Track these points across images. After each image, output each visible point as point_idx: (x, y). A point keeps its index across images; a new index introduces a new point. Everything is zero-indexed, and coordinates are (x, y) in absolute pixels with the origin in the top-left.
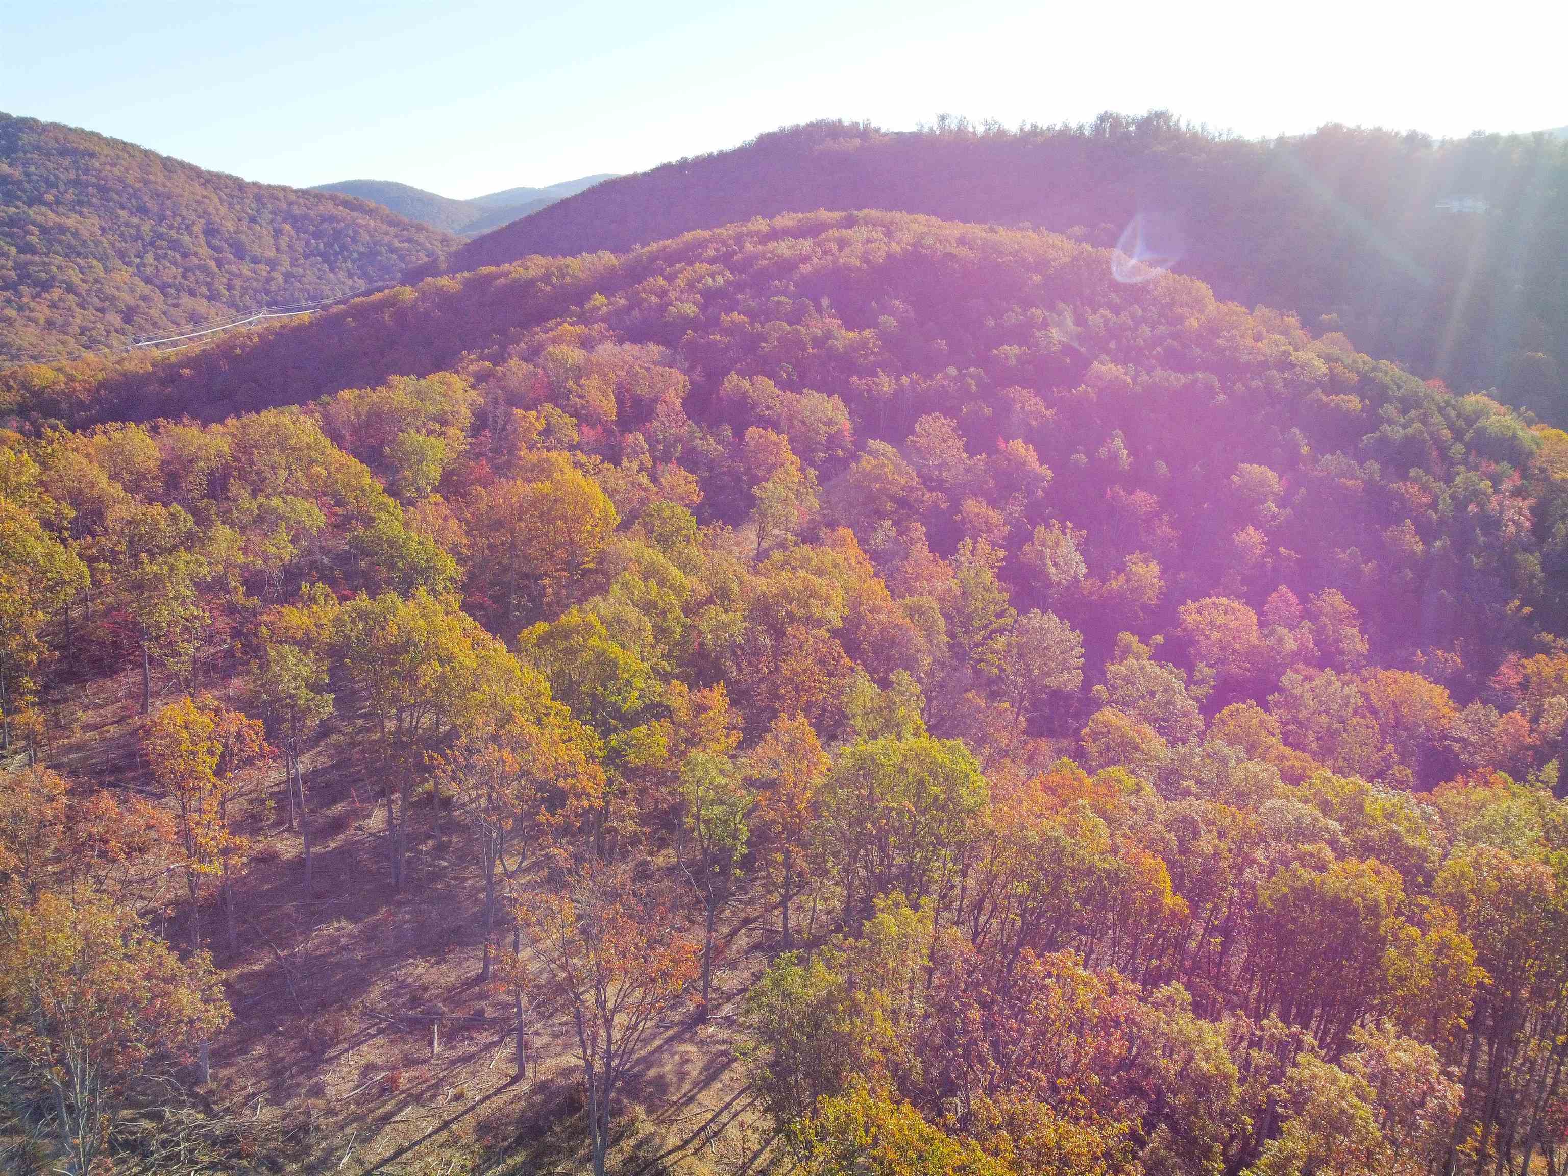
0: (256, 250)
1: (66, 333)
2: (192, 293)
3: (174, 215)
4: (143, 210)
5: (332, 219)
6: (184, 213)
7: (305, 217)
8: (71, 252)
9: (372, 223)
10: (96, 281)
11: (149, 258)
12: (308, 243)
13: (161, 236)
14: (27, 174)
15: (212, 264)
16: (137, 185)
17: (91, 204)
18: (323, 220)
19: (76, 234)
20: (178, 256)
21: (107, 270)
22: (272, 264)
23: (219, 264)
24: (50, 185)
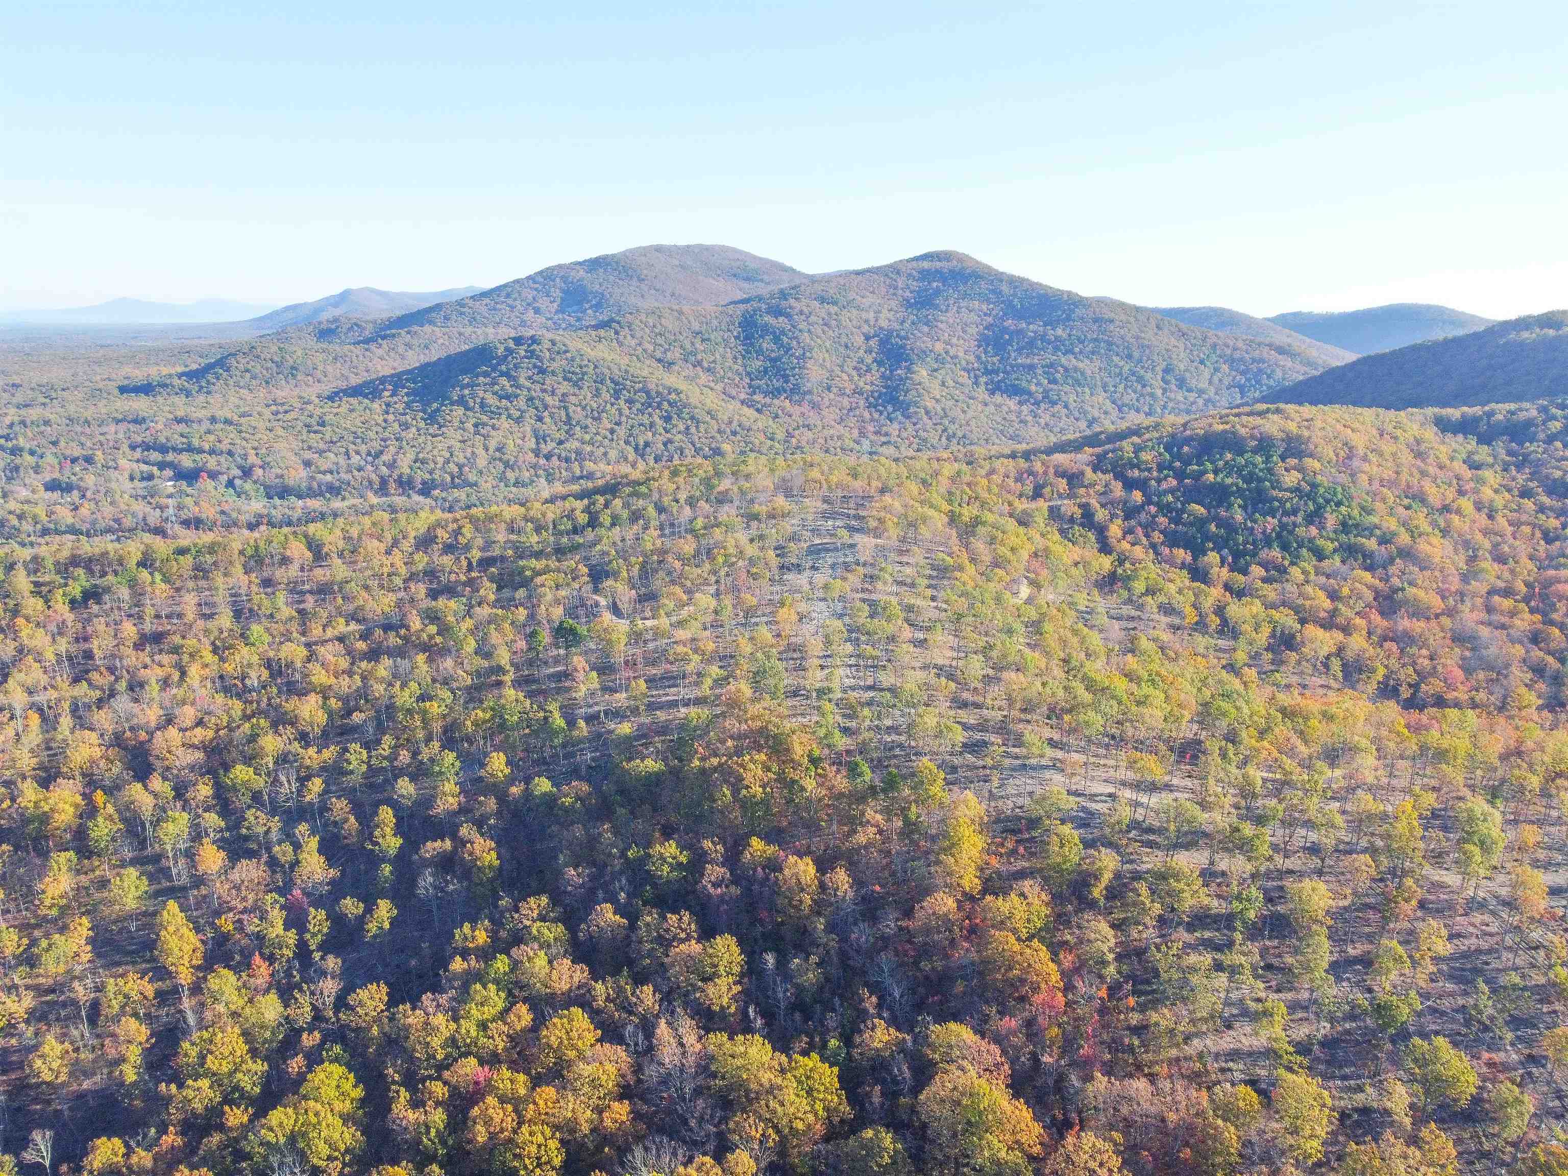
0: (1193, 383)
1: (1051, 431)
2: (1138, 411)
3: (1149, 359)
4: (1130, 357)
5: (1262, 361)
6: (1155, 358)
7: (1241, 360)
8: (1077, 383)
9: (1289, 364)
10: (1083, 402)
11: (1121, 388)
12: (1234, 378)
13: (1133, 374)
14: (1070, 335)
15: (1159, 392)
16: (1132, 340)
17: (1099, 353)
18: (1254, 360)
19: (1082, 373)
20: (1139, 387)
21: (1092, 395)
22: (1201, 392)
23: (1165, 390)
24: (1081, 342)
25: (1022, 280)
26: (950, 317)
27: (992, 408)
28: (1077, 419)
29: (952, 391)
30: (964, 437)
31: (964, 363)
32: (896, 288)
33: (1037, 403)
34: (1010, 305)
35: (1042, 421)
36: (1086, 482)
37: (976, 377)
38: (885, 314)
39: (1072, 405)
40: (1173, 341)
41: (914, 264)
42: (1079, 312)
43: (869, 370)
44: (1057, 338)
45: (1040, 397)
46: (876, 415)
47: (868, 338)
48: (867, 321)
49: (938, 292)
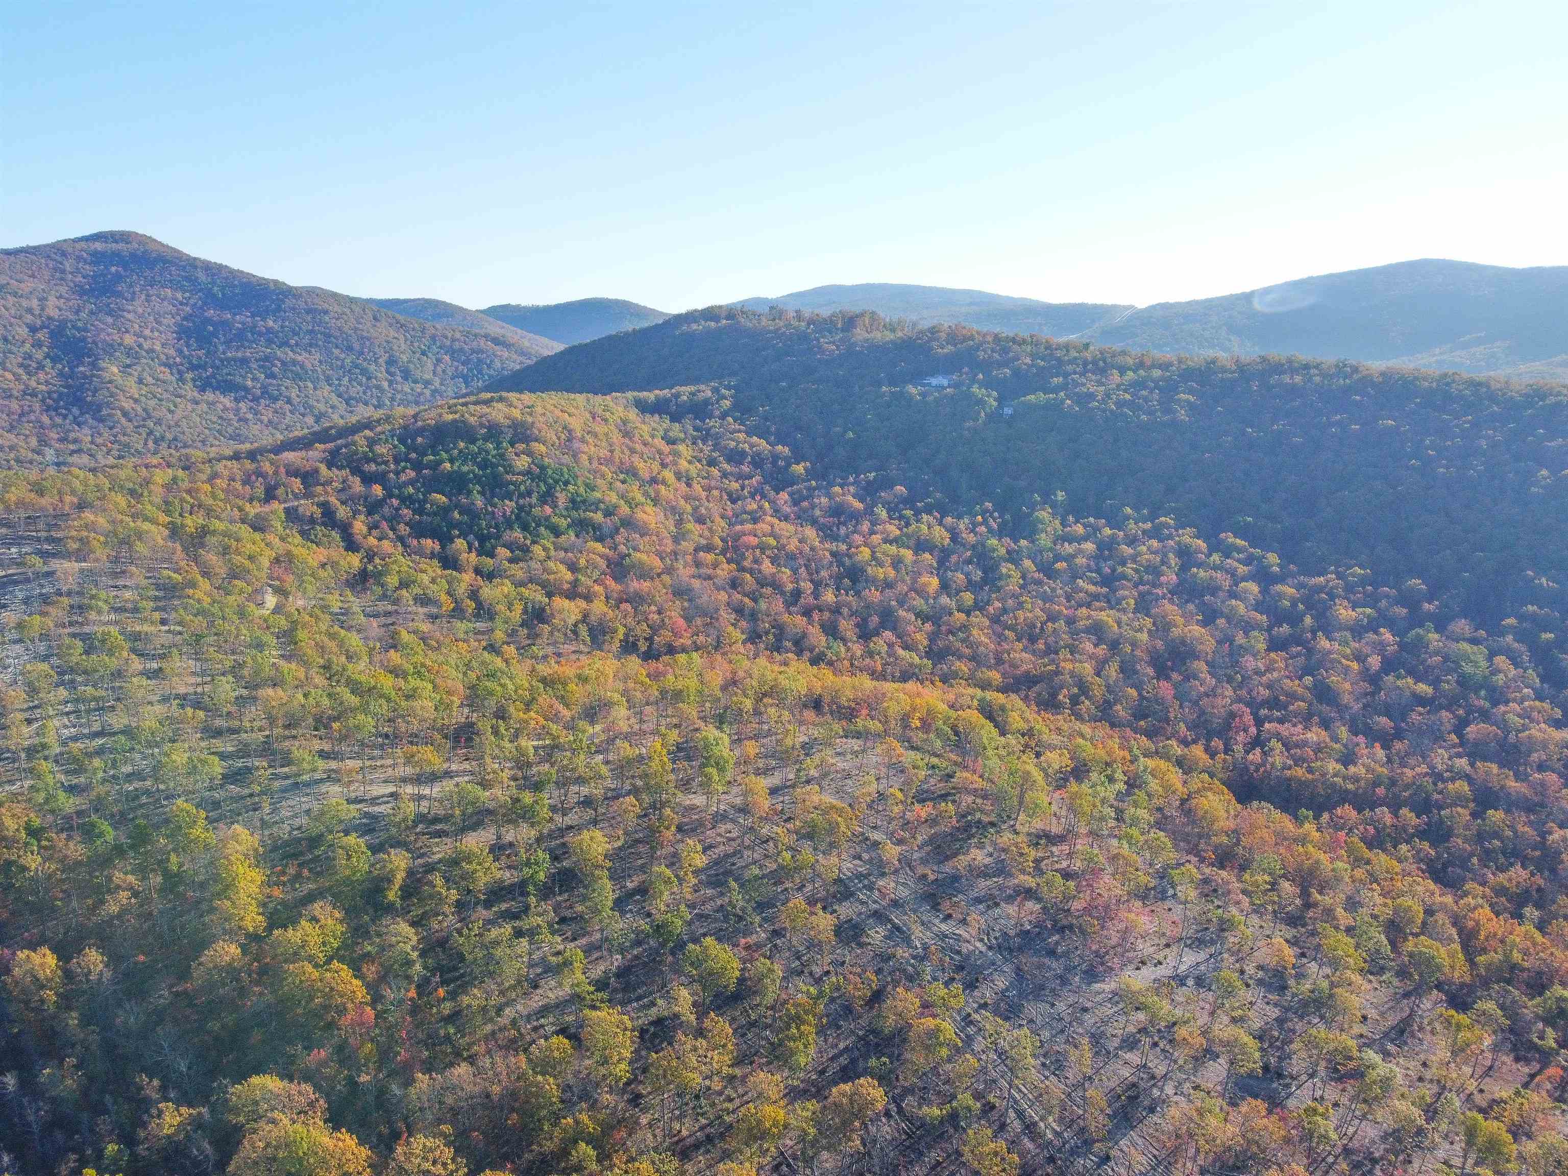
0: (418, 374)
1: (275, 428)
2: (366, 404)
3: (370, 351)
4: (350, 348)
5: (481, 351)
6: (377, 350)
7: (461, 350)
8: (297, 377)
9: (506, 354)
10: (306, 396)
11: (345, 381)
12: (457, 368)
13: (357, 367)
14: (282, 327)
15: (385, 385)
16: (350, 332)
17: (317, 345)
18: (473, 351)
19: (302, 367)
20: (364, 380)
21: (315, 389)
22: (427, 383)
23: (391, 383)
24: (296, 334)
25: (221, 267)
26: (139, 305)
27: (205, 407)
28: (303, 415)
29: (154, 388)
30: (175, 439)
31: (163, 357)
32: (63, 271)
33: (256, 399)
34: (209, 294)
35: (265, 419)
36: (322, 480)
37: (180, 373)
38: (52, 301)
39: (296, 400)
40: (393, 333)
41: (83, 244)
42: (289, 302)
43: (41, 367)
44: (269, 330)
45: (259, 392)
46: (59, 420)
47: (33, 329)
48: (30, 310)
49: (118, 278)
